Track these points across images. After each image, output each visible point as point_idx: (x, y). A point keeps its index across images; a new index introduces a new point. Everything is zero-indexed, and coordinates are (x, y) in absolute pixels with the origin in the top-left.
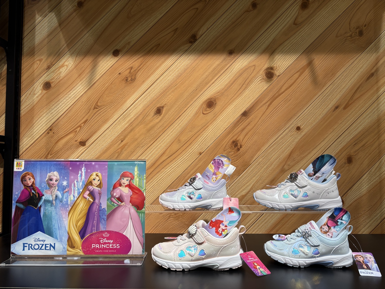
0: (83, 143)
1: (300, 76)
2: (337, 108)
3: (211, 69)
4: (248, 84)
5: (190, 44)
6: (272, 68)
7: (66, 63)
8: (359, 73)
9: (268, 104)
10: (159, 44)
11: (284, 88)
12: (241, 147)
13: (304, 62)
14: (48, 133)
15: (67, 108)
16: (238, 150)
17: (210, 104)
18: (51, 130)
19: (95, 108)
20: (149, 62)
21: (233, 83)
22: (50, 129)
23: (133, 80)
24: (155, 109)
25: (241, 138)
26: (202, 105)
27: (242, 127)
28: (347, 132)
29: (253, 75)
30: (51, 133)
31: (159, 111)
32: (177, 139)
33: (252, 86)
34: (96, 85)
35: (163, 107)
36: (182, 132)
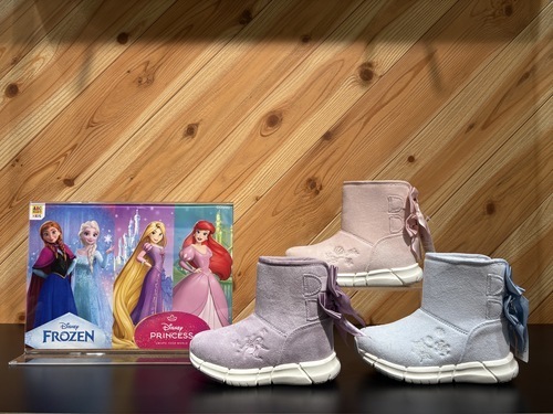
0: (69, 182)
1: (414, 77)
2: (471, 127)
3: (274, 65)
4: (333, 89)
5: (241, 26)
6: (370, 65)
7: (43, 55)
8: (506, 72)
9: (364, 120)
10: (192, 26)
11: (389, 96)
12: (321, 189)
13: (420, 55)
14: (13, 165)
15: (44, 125)
16: (317, 192)
17: (273, 120)
18: (17, 161)
19: (89, 126)
20: (176, 54)
21: (308, 88)
22: (17, 159)
23: (150, 82)
24: (184, 128)
25: (321, 174)
26: (260, 121)
27: (324, 156)
28: (487, 165)
29: (340, 75)
30: (18, 166)
31: (191, 131)
32: (220, 176)
33: (340, 92)
34: (90, 89)
35: (197, 125)
36: (228, 165)
